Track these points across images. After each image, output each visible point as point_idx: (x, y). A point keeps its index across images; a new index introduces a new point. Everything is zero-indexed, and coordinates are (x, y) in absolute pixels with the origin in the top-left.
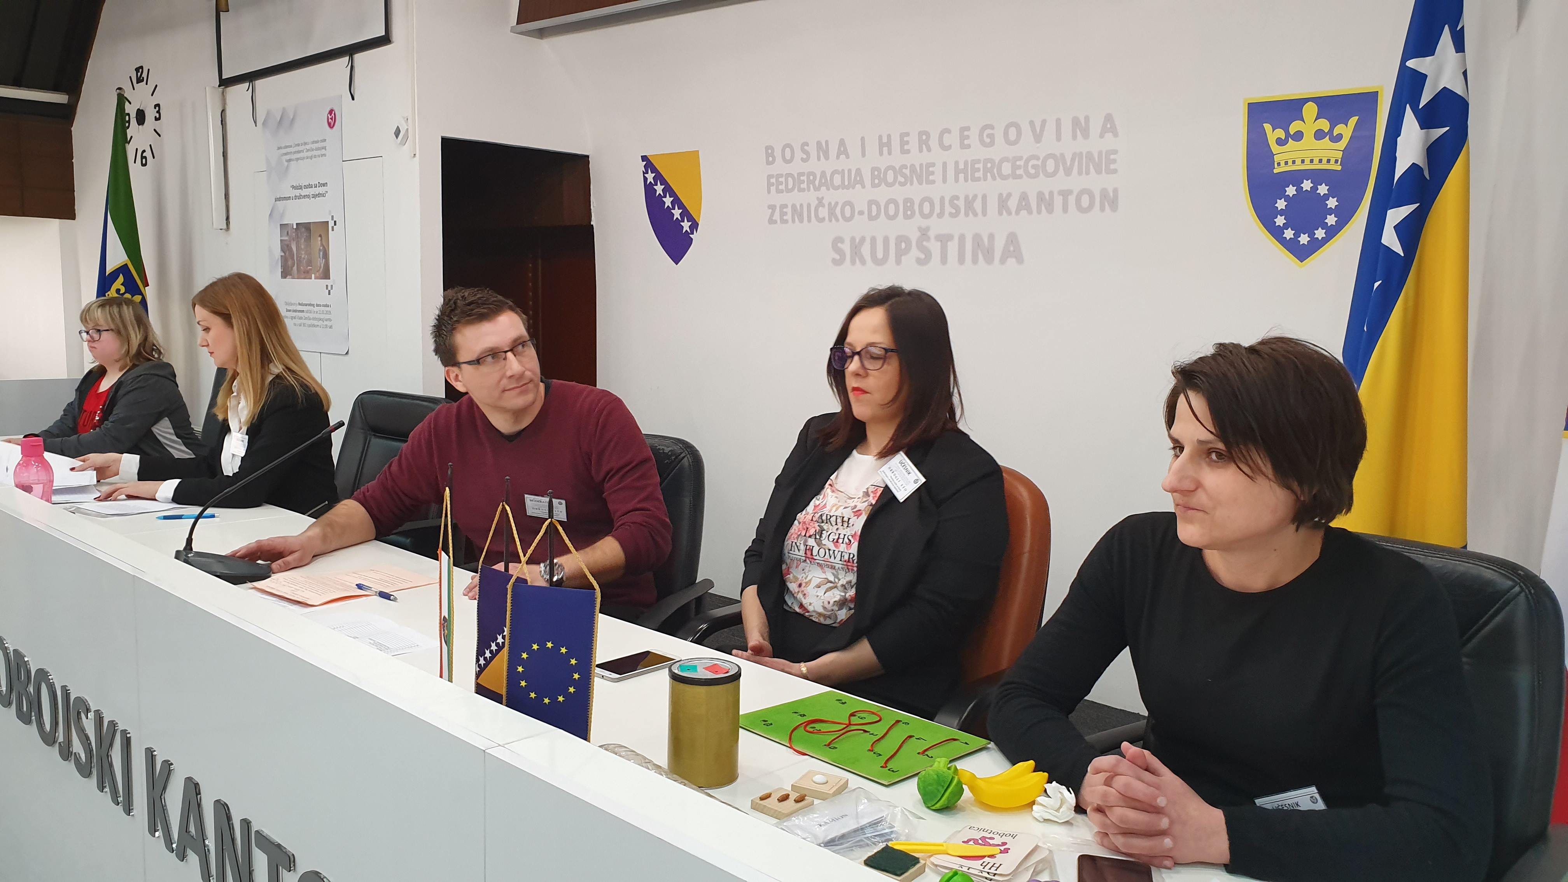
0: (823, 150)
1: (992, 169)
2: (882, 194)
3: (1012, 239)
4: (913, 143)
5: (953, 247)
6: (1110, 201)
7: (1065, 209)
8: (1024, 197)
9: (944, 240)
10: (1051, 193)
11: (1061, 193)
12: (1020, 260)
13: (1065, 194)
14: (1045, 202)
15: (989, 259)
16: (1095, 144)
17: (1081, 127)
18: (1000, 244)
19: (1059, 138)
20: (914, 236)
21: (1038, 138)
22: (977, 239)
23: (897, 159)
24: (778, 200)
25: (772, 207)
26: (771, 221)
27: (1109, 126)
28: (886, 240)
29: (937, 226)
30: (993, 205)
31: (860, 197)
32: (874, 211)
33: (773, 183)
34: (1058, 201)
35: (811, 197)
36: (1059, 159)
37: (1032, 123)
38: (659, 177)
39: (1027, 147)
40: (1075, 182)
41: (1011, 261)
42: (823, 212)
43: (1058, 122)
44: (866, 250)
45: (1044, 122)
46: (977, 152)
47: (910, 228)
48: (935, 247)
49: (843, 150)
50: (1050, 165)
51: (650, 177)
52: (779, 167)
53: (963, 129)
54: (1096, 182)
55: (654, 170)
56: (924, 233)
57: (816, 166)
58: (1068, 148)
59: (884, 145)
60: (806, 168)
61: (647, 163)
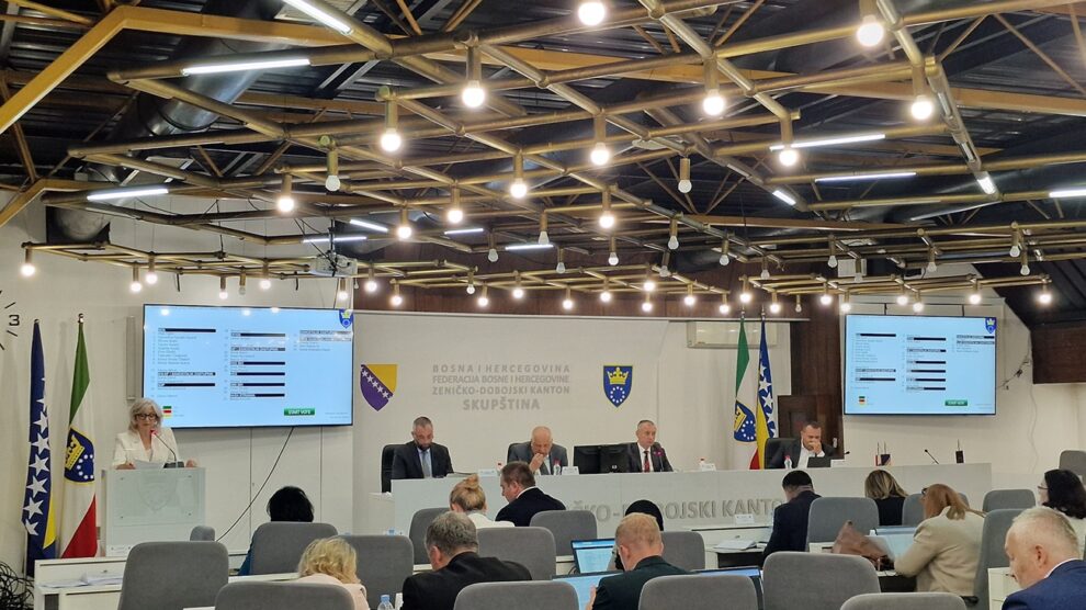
0: (461, 368)
1: (529, 379)
2: (487, 385)
3: (535, 401)
4: (500, 368)
5: (514, 404)
6: (567, 390)
7: (553, 392)
8: (540, 388)
9: (511, 400)
10: (548, 387)
11: (551, 387)
12: (538, 408)
13: (553, 388)
14: (546, 390)
15: (528, 408)
16: (562, 374)
17: (558, 368)
18: (531, 402)
19: (551, 371)
20: (499, 399)
21: (545, 371)
22: (523, 401)
23: (494, 373)
24: (438, 385)
25: (436, 389)
26: (434, 393)
27: (567, 369)
28: (488, 401)
29: (508, 396)
30: (529, 390)
31: (477, 386)
32: (483, 391)
33: (436, 379)
34: (550, 390)
35: (455, 385)
36: (551, 377)
37: (543, 366)
38: (370, 374)
39: (541, 373)
40: (557, 384)
41: (535, 409)
42: (461, 391)
43: (551, 366)
44: (479, 404)
45: (547, 366)
46: (524, 373)
47: (498, 397)
48: (507, 403)
49: (470, 368)
50: (548, 379)
51: (365, 374)
52: (439, 373)
53: (519, 366)
54: (562, 384)
55: (368, 370)
56: (503, 398)
57: (458, 374)
58: (554, 374)
59: (488, 369)
60: (454, 374)
61: (365, 368)
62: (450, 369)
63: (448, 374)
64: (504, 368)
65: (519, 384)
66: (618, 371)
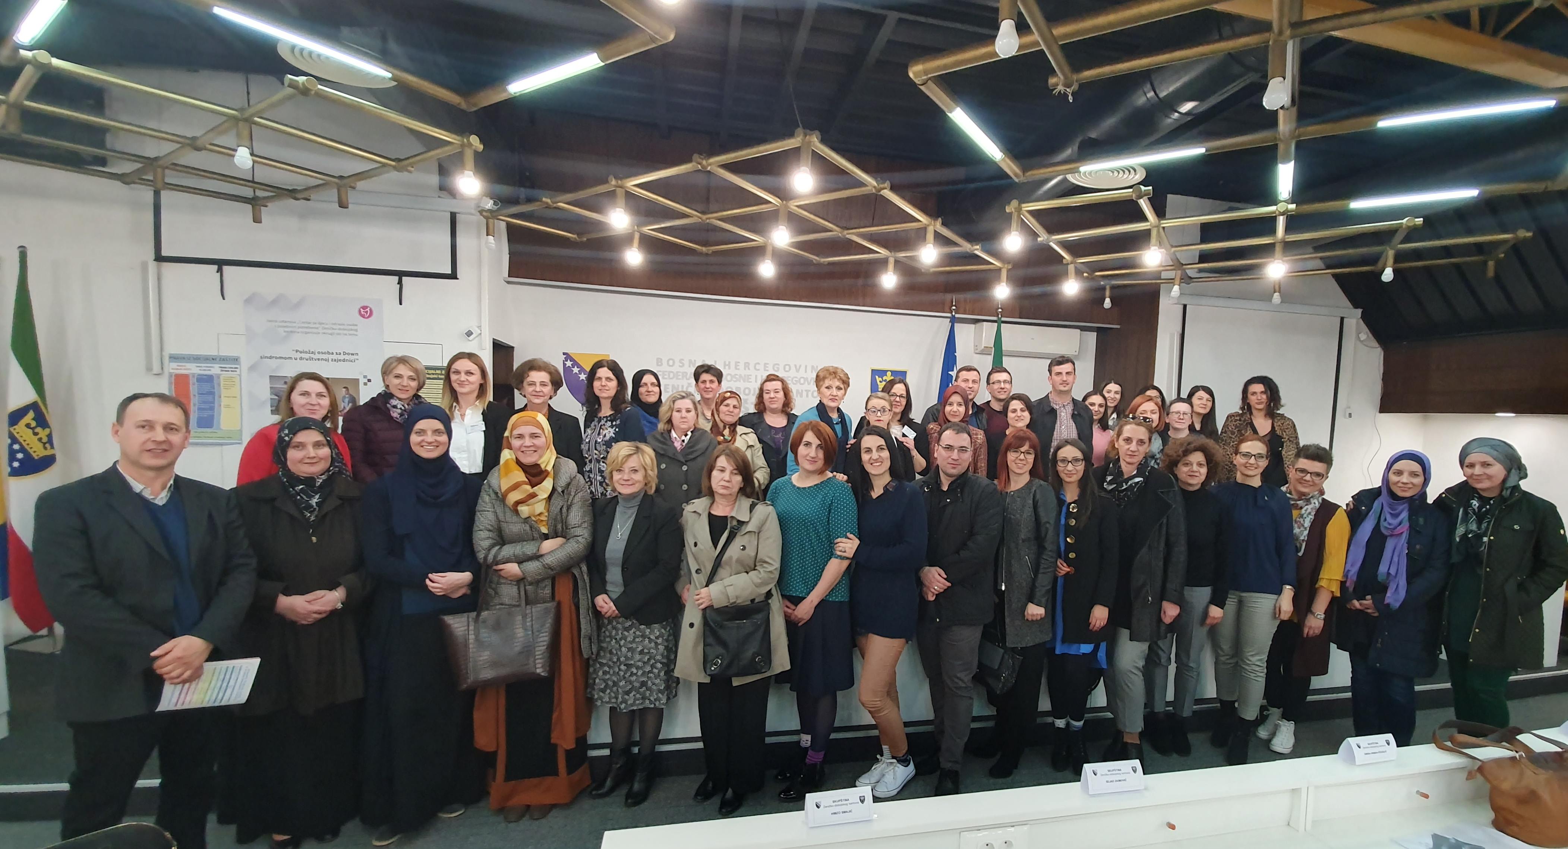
4: (741, 366)
7: (807, 396)
10: (802, 391)
11: (806, 391)
19: (806, 372)
21: (798, 371)
23: (734, 371)
34: (804, 394)
36: (806, 379)
37: (796, 366)
38: (575, 364)
43: (806, 366)
45: (800, 366)
50: (802, 381)
51: (569, 363)
53: (765, 364)
55: (572, 360)
60: (682, 370)
61: (568, 356)
62: (677, 364)
63: (675, 369)
64: (747, 365)
66: (889, 376)
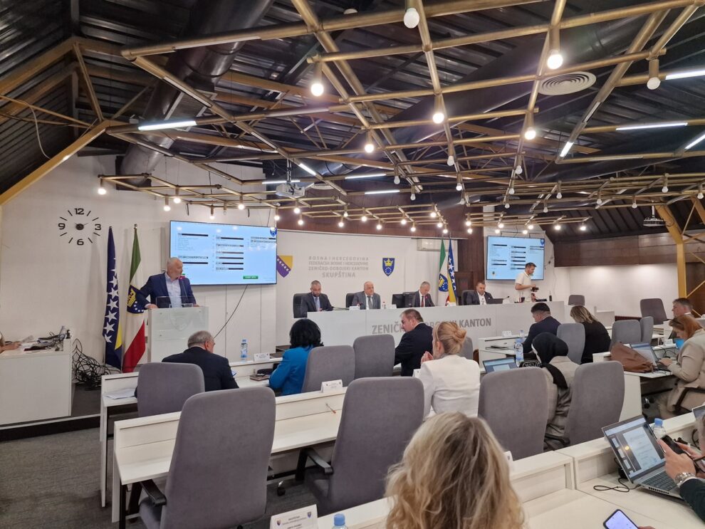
0: (322, 258)
1: (351, 263)
2: (333, 266)
3: (354, 274)
4: (339, 259)
5: (345, 275)
6: (367, 269)
7: (361, 270)
9: (343, 273)
12: (355, 276)
13: (361, 268)
14: (358, 268)
15: (351, 276)
16: (365, 261)
17: (363, 259)
18: (352, 274)
20: (338, 273)
21: (358, 260)
22: (349, 273)
23: (336, 261)
24: (311, 266)
26: (310, 269)
27: (367, 259)
28: (333, 273)
29: (342, 271)
30: (351, 268)
31: (329, 266)
32: (331, 268)
33: (310, 263)
35: (319, 266)
36: (360, 263)
37: (357, 258)
38: (280, 260)
39: (356, 261)
42: (321, 268)
44: (329, 275)
46: (349, 261)
47: (338, 271)
49: (326, 258)
51: (278, 260)
52: (312, 260)
53: (347, 257)
54: (365, 266)
55: (280, 258)
56: (340, 272)
57: (320, 260)
58: (362, 261)
59: (334, 258)
60: (318, 261)
61: (278, 257)
62: (316, 259)
63: (316, 261)
64: (341, 259)
65: (347, 266)
66: (389, 261)
